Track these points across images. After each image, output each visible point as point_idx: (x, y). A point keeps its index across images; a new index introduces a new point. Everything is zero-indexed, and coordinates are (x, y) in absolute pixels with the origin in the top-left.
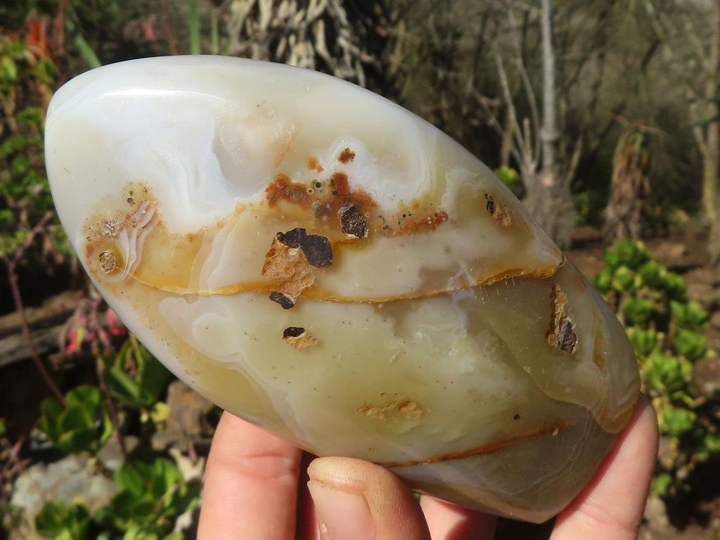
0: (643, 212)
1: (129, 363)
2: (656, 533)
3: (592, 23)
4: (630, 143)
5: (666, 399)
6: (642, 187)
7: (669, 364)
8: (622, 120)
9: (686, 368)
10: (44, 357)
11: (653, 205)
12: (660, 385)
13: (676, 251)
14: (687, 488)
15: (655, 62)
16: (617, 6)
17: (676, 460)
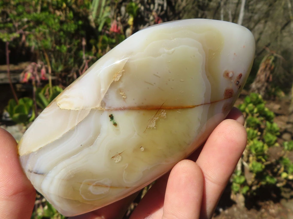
0: (267, 88)
1: (47, 93)
2: (239, 209)
3: (265, 8)
4: (268, 59)
5: (255, 158)
6: (269, 78)
7: (260, 144)
8: (268, 50)
9: (266, 148)
10: (14, 84)
11: (272, 87)
12: (254, 152)
13: (277, 107)
14: (255, 194)
15: (287, 29)
16: (277, 2)
17: (253, 182)
